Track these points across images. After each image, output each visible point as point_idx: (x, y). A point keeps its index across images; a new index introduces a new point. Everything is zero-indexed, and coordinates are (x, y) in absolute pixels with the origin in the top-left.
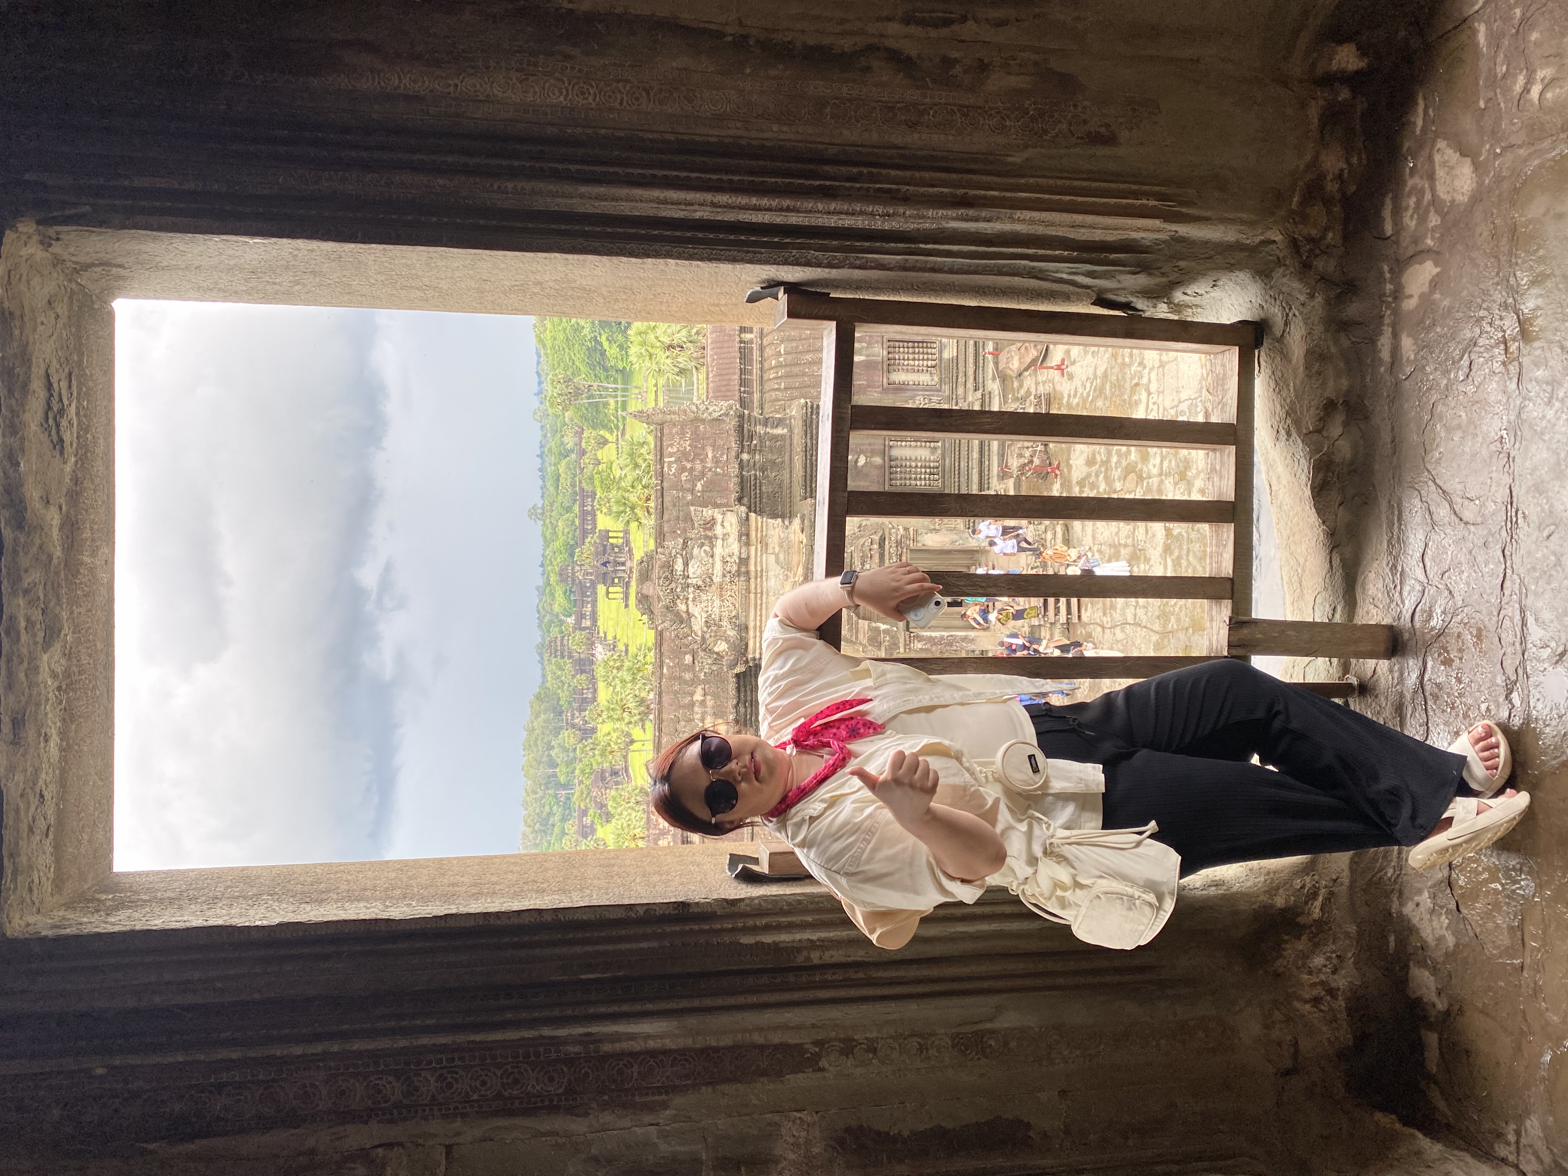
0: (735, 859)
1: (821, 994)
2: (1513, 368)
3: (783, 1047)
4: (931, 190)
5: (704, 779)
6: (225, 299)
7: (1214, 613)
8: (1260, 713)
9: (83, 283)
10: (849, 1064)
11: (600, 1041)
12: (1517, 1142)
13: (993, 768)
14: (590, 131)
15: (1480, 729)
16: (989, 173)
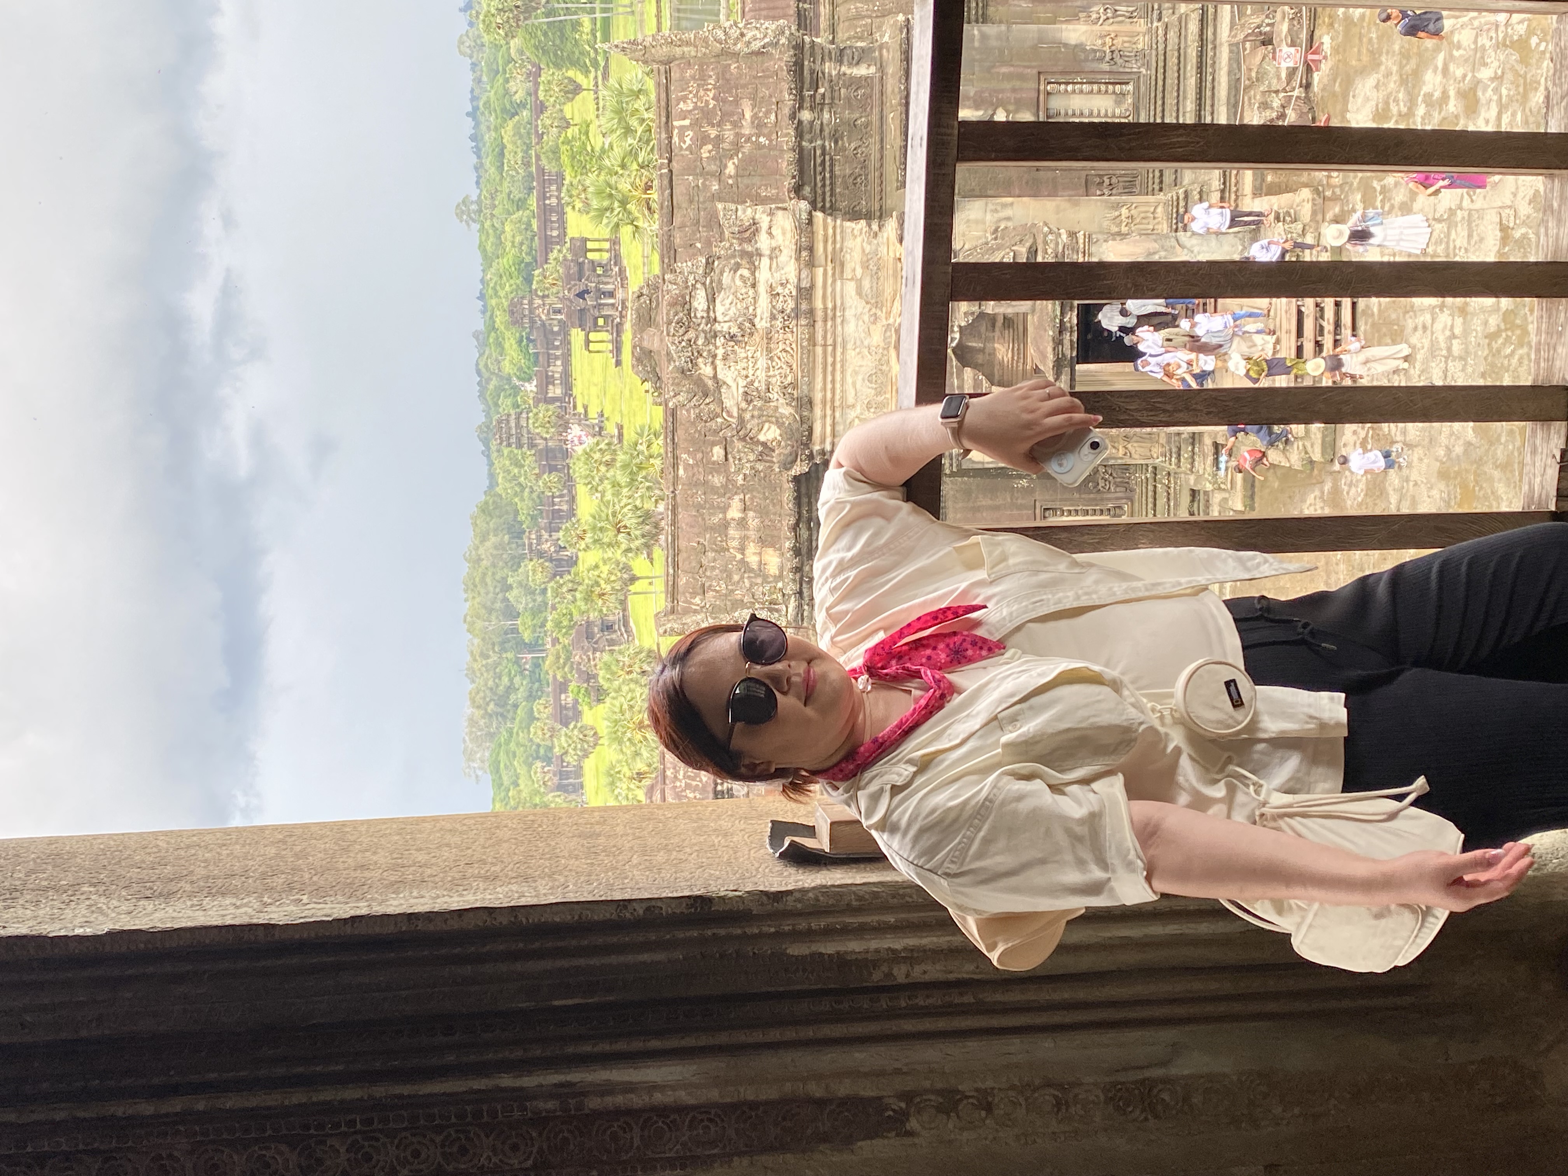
0: (779, 830)
1: (909, 1026)
3: (855, 1103)
7: (1538, 442)
10: (950, 1126)
11: (584, 1094)
13: (1171, 703)
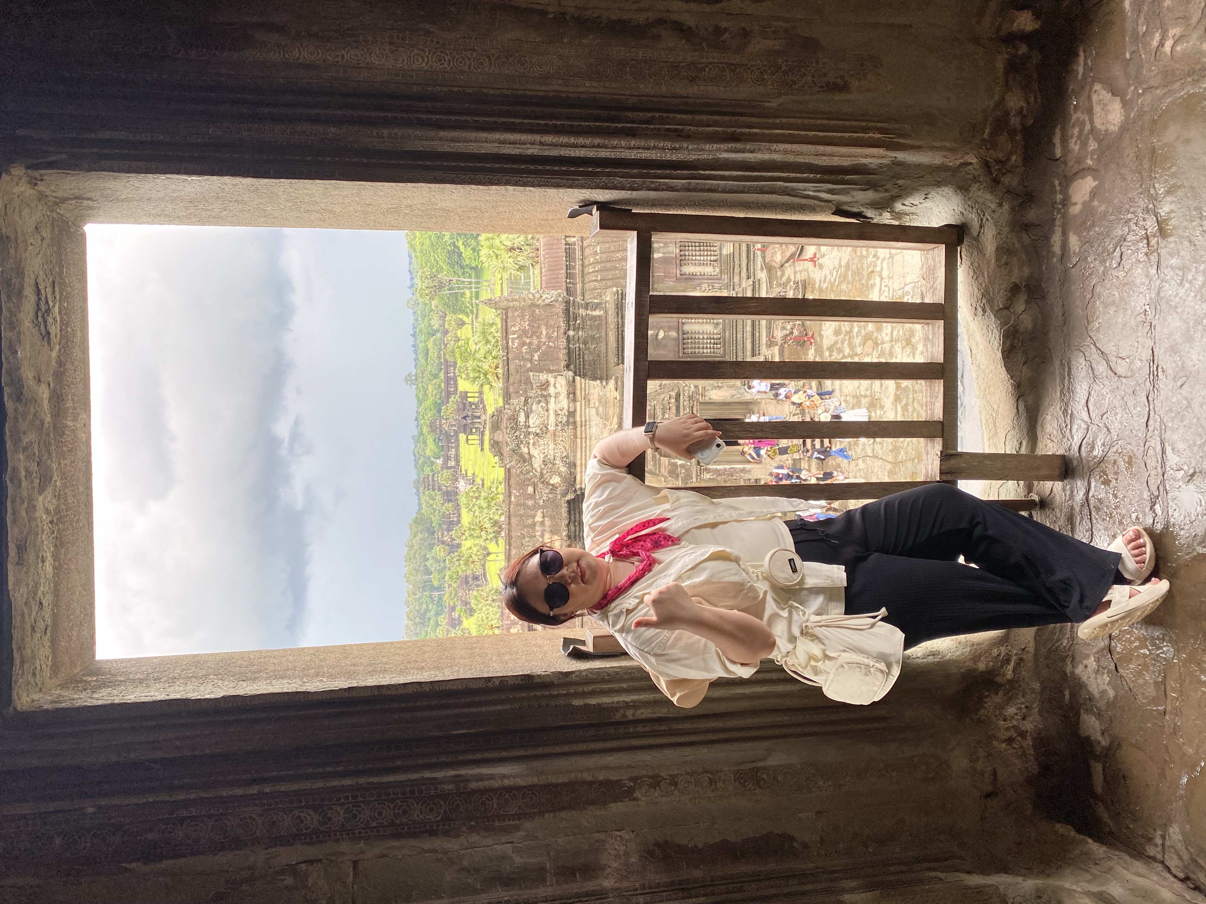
0: (567, 642)
1: (635, 742)
2: (1154, 258)
3: (607, 784)
4: (708, 129)
5: (543, 583)
6: (170, 223)
7: (929, 448)
8: (964, 524)
9: (61, 212)
10: (656, 794)
11: (468, 781)
12: (1163, 845)
13: (762, 569)
14: (446, 89)
15: (1131, 533)
16: (752, 115)
